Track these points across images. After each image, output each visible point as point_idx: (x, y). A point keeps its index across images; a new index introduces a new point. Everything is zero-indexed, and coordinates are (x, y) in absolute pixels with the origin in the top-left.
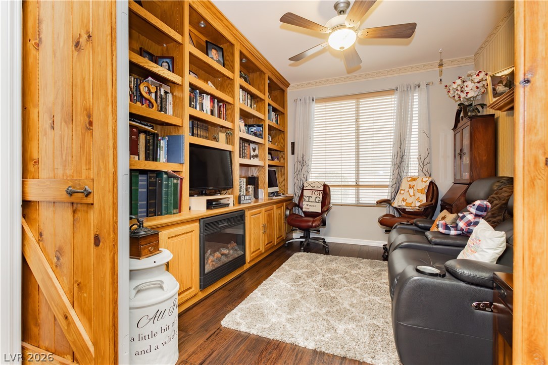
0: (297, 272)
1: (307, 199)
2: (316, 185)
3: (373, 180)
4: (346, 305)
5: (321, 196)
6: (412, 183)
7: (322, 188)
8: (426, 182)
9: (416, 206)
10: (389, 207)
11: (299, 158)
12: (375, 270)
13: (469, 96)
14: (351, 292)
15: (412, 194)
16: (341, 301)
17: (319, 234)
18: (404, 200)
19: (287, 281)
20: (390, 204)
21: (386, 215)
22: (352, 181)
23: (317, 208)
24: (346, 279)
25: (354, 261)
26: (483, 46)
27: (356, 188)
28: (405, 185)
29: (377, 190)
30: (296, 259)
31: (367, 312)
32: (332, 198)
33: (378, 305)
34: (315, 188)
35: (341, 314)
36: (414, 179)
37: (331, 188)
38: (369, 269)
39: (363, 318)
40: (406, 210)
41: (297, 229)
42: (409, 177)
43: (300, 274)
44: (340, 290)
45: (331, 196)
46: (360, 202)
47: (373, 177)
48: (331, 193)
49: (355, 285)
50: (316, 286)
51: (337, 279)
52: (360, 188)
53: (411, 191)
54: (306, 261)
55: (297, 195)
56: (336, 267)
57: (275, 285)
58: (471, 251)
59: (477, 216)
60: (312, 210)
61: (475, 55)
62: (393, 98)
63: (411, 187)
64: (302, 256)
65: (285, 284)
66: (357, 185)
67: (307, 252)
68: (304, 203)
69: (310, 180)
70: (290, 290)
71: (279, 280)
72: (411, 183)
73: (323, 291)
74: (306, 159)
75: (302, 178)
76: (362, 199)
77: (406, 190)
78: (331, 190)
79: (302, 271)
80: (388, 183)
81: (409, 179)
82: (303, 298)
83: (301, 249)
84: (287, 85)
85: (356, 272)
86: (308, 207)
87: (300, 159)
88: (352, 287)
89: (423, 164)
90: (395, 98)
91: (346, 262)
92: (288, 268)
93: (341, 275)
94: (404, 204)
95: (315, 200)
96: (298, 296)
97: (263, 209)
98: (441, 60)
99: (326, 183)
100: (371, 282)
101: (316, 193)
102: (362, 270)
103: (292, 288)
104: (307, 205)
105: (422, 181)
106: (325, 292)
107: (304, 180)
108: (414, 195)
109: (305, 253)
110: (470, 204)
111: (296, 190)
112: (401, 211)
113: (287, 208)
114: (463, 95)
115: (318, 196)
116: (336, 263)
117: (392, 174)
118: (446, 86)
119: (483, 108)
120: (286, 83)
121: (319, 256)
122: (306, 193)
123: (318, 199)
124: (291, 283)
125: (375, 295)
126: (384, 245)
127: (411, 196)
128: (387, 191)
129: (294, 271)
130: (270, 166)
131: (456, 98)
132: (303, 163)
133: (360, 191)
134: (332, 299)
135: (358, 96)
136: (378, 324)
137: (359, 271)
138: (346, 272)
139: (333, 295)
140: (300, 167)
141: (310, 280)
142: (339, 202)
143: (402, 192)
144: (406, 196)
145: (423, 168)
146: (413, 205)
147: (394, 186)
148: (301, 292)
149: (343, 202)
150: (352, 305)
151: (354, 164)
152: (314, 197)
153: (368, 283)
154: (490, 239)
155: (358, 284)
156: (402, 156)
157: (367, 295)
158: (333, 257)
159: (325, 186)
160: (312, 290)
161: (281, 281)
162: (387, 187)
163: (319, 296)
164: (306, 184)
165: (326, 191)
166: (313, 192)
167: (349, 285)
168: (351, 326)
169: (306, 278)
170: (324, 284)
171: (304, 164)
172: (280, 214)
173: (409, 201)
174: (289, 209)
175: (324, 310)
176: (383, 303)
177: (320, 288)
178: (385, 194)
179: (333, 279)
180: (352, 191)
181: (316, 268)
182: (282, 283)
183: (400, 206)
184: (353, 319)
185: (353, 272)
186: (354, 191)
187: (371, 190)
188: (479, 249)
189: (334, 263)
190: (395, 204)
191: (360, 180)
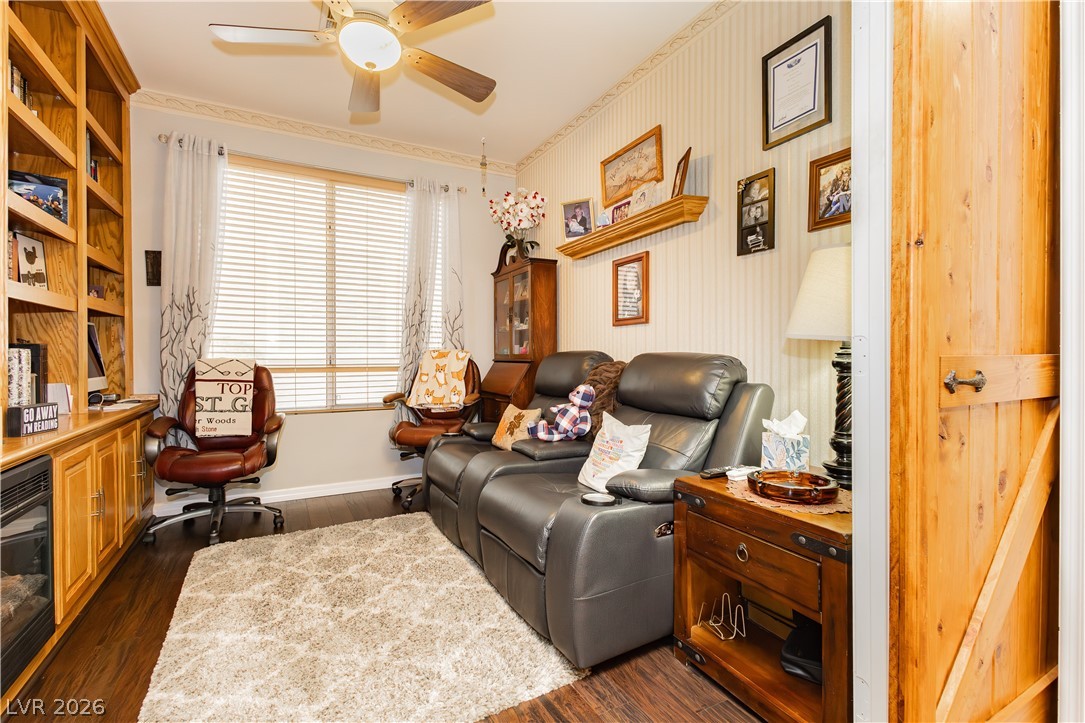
0: (249, 594)
1: (207, 405)
2: (233, 368)
3: (365, 356)
4: (417, 619)
5: (250, 395)
6: (441, 362)
7: (250, 376)
8: (463, 359)
9: (451, 403)
10: (401, 409)
11: (177, 298)
12: (411, 534)
13: (523, 226)
14: (405, 590)
15: (442, 381)
16: (402, 616)
17: (257, 488)
18: (429, 393)
19: (239, 628)
20: (404, 403)
21: (400, 426)
22: (320, 357)
23: (243, 426)
24: (376, 569)
25: (361, 530)
26: (533, 155)
27: (329, 374)
28: (427, 365)
29: (374, 376)
30: (214, 564)
31: (462, 614)
32: (277, 399)
33: (467, 593)
34: (233, 377)
35: (423, 639)
36: (442, 355)
37: (273, 375)
38: (400, 536)
39: (464, 629)
40: (433, 411)
41: (191, 486)
42: (434, 351)
43: (259, 597)
44: (381, 596)
45: (276, 393)
46: (338, 402)
47: (365, 350)
48: (275, 387)
49: (400, 575)
50: (324, 609)
51: (356, 576)
52: (338, 374)
53: (441, 377)
54: (248, 563)
55: (171, 395)
56: (333, 552)
57: (211, 651)
58: (610, 458)
59: (582, 408)
60: (223, 430)
61: (519, 165)
62: (404, 200)
63: (440, 369)
64: (225, 553)
65: (238, 637)
66: (332, 367)
67: (234, 540)
68: (199, 416)
69: (209, 356)
70: (263, 646)
71: (211, 635)
72: (438, 361)
73: (348, 612)
74: (199, 299)
75: (188, 351)
76: (343, 396)
77: (431, 375)
78: (274, 381)
79: (256, 587)
80: (397, 361)
81: (435, 355)
82: (315, 646)
83: (209, 538)
84: (133, 86)
85: (381, 549)
86: (213, 425)
87: (182, 300)
88: (398, 581)
89: (453, 328)
90: (407, 200)
91: (345, 536)
92: (211, 597)
93: (359, 566)
94: (430, 400)
95: (234, 405)
96: (302, 649)
97: (94, 443)
98: (484, 157)
99: (260, 364)
100: (423, 558)
101: (235, 388)
102: (389, 541)
103: (266, 638)
104: (210, 421)
105: (458, 358)
106: (354, 612)
107: (193, 357)
108: (446, 383)
109: (229, 545)
110: (572, 391)
111: (169, 383)
112: (424, 415)
113: (150, 434)
114: (514, 223)
115: (242, 394)
116: (327, 544)
117: (404, 345)
118: (491, 202)
119: (533, 247)
120: (131, 80)
121: (274, 542)
122: (201, 389)
123: (241, 402)
124: (254, 628)
125: (451, 579)
126: (394, 484)
127: (440, 385)
128: (396, 378)
129: (234, 595)
130: (92, 313)
131: (505, 225)
132: (191, 308)
133: (338, 379)
134: (382, 619)
135: (335, 176)
136: (493, 626)
137: (386, 545)
138: (365, 557)
139: (377, 611)
140: (179, 321)
141: (298, 601)
142: (291, 406)
143: (424, 378)
144: (432, 385)
145: (452, 336)
146: (446, 401)
147: (410, 367)
148: (301, 637)
149: (299, 405)
150: (426, 614)
151: (324, 321)
152: (228, 398)
153: (419, 561)
154: (636, 437)
155: (406, 571)
156: (423, 312)
157: (435, 585)
158: (308, 533)
159: (259, 371)
160: (322, 621)
161: (220, 635)
162: (396, 369)
163: (351, 627)
164: (200, 367)
165: (261, 385)
166: (226, 388)
167: (388, 579)
168: (458, 653)
169: (284, 602)
170: (340, 597)
171: (195, 314)
172: (129, 455)
173: (438, 394)
174: (155, 437)
175: (386, 649)
176: (472, 587)
177: (337, 610)
178: (392, 384)
179: (349, 579)
180: (321, 379)
181: (289, 569)
182: (226, 638)
183: (421, 405)
184: (451, 640)
185: (377, 551)
186: (324, 380)
187: (361, 376)
188: (623, 454)
189: (320, 545)
190: (412, 402)
191: (338, 356)
